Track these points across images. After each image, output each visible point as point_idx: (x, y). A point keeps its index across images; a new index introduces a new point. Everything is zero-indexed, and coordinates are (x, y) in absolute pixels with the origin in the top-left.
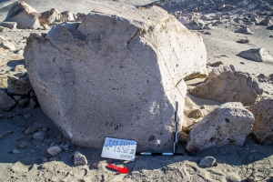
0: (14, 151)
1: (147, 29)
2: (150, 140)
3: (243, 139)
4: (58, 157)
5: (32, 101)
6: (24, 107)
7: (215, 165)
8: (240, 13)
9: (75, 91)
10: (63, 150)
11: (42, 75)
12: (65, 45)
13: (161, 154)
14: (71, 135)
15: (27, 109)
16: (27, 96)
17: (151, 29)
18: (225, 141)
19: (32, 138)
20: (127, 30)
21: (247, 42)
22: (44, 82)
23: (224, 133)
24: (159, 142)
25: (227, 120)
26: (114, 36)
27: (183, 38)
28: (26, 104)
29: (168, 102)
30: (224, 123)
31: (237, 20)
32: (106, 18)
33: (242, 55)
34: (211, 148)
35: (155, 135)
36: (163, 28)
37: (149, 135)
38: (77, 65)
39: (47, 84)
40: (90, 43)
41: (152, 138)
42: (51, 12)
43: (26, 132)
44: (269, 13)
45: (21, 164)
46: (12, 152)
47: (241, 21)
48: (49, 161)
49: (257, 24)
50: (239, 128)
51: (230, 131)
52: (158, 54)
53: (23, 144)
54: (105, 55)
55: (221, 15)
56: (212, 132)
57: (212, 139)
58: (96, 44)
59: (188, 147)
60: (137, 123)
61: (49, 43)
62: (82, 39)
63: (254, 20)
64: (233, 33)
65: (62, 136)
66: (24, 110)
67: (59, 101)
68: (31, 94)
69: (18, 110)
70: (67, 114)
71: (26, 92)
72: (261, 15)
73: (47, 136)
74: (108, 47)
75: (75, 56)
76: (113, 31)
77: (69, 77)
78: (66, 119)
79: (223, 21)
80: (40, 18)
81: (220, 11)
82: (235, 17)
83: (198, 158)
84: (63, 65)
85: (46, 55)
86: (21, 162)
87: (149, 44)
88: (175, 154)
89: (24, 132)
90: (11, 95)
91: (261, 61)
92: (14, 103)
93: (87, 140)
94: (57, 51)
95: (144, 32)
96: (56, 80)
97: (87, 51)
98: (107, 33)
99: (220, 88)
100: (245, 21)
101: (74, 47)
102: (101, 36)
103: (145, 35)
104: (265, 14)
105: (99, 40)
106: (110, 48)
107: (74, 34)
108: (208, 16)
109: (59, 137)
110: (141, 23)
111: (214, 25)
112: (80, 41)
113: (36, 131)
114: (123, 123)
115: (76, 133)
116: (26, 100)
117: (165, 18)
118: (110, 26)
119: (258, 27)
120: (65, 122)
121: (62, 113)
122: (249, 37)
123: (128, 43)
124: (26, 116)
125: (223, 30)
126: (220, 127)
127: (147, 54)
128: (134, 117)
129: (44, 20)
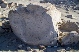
0: (7, 47)
1: (48, 9)
2: (50, 43)
3: (77, 42)
4: (22, 48)
5: (10, 30)
6: (8, 32)
7: (71, 50)
8: (66, 5)
9: (26, 28)
10: (23, 46)
11: (15, 23)
12: (23, 14)
13: (54, 47)
14: (25, 41)
15: (9, 33)
16: (8, 29)
17: (49, 9)
18: (72, 43)
19: (12, 42)
20: (42, 9)
21: (68, 13)
22: (16, 25)
23: (72, 40)
24: (53, 43)
25: (73, 37)
26: (38, 11)
27: (56, 12)
28: (8, 31)
29: (55, 31)
30: (72, 37)
31: (65, 7)
32: (35, 6)
33: (67, 17)
34: (68, 45)
35: (52, 41)
36: (52, 9)
37: (50, 41)
38: (26, 20)
39: (17, 26)
40: (30, 13)
41: (51, 42)
42: (12, 3)
43: (10, 40)
44: (74, 5)
45: (10, 51)
46: (6, 47)
47: (66, 7)
48: (19, 50)
49: (71, 8)
50: (76, 39)
51: (74, 40)
52: (52, 17)
53: (10, 44)
54: (35, 17)
55: (61, 5)
56: (69, 40)
57: (69, 42)
58: (33, 13)
59: (62, 45)
60: (46, 38)
61: (17, 13)
62: (28, 12)
63: (70, 7)
64: (64, 10)
65: (22, 41)
66: (8, 33)
67: (21, 31)
68: (10, 28)
69: (6, 33)
70: (24, 35)
71: (8, 28)
72: (72, 6)
73: (17, 42)
74: (36, 14)
75: (26, 17)
76: (38, 10)
77: (24, 23)
78: (23, 36)
79: (61, 7)
80: (8, 5)
81: (60, 4)
82: (65, 6)
83: (65, 48)
84: (22, 20)
85: (16, 16)
86: (10, 50)
87: (49, 14)
88: (58, 47)
89: (9, 40)
90: (4, 28)
91: (72, 18)
92: (4, 31)
93: (30, 43)
94: (20, 15)
95: (47, 10)
96: (20, 24)
97: (30, 15)
98: (36, 10)
99: (67, 27)
100: (67, 7)
101: (25, 14)
102: (34, 11)
103: (48, 11)
104: (73, 5)
105: (33, 12)
106: (37, 15)
107: (25, 10)
108: (57, 5)
109: (21, 42)
110: (46, 8)
111: (59, 8)
112: (27, 13)
113: (13, 40)
114: (42, 37)
115: (27, 41)
116: (8, 30)
117: (52, 6)
118: (37, 8)
119: (71, 9)
120: (23, 37)
121: (22, 35)
122: (69, 12)
123: (43, 13)
124: (9, 35)
125: (61, 9)
126: (71, 39)
127: (49, 17)
128: (45, 36)
129: (9, 6)
